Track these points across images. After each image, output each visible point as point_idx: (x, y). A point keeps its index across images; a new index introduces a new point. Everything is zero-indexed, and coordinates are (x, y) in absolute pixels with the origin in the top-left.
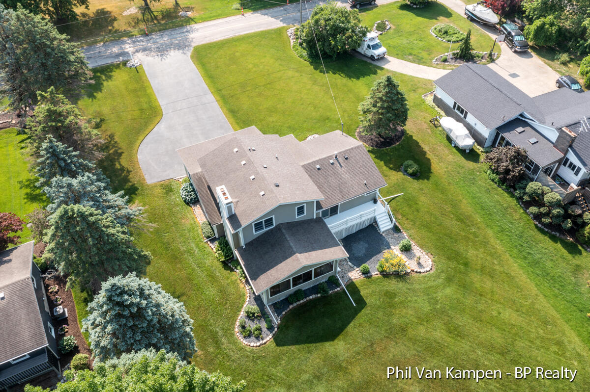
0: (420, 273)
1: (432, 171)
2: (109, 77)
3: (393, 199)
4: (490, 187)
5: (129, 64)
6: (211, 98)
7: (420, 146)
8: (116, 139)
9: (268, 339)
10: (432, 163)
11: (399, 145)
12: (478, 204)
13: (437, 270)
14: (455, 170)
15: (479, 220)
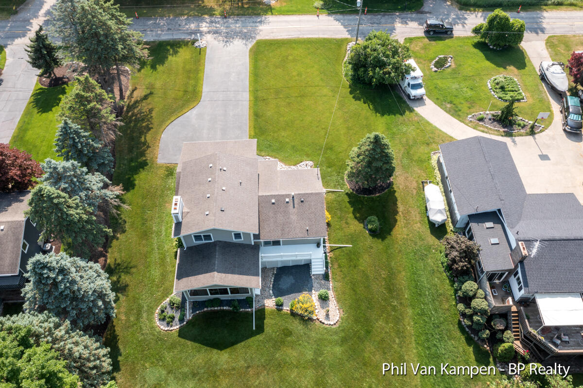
0: (323, 323)
2: (176, 52)
3: (340, 247)
4: (436, 269)
5: (196, 44)
6: (245, 97)
7: (397, 204)
8: (154, 114)
9: (175, 328)
10: (397, 226)
11: (378, 197)
12: (415, 281)
13: (339, 327)
14: (414, 239)
15: (406, 296)
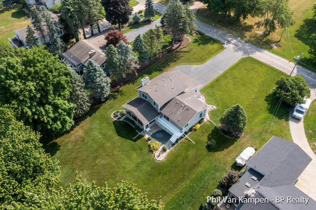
1: (215, 152)
4: (217, 178)
5: (223, 45)
6: (221, 72)
7: (231, 145)
9: (115, 119)
10: (221, 152)
11: (227, 137)
13: (158, 163)
